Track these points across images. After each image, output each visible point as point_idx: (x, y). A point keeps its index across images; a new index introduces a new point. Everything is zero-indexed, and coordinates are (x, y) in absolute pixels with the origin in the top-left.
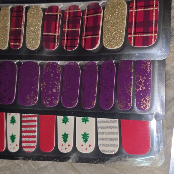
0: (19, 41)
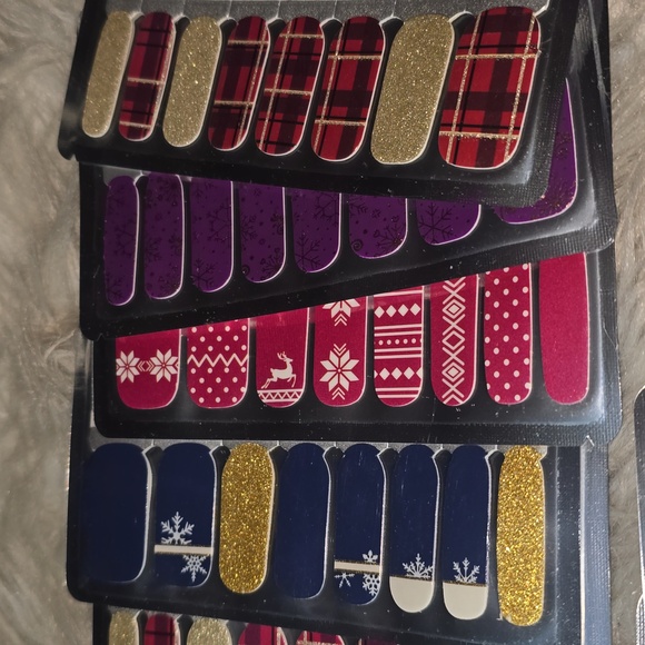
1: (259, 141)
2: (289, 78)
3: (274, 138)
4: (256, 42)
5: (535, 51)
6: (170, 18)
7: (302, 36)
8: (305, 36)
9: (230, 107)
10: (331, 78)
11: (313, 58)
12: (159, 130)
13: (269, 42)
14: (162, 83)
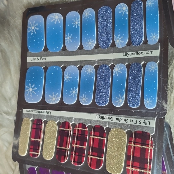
0: (37, 150)
1: (72, 161)
2: (79, 142)
3: (76, 160)
4: (68, 130)
5: (152, 147)
6: (42, 120)
7: (81, 129)
8: (82, 129)
9: (62, 149)
10: (91, 143)
11: (85, 136)
12: (41, 154)
13: (72, 130)
14: (41, 140)
